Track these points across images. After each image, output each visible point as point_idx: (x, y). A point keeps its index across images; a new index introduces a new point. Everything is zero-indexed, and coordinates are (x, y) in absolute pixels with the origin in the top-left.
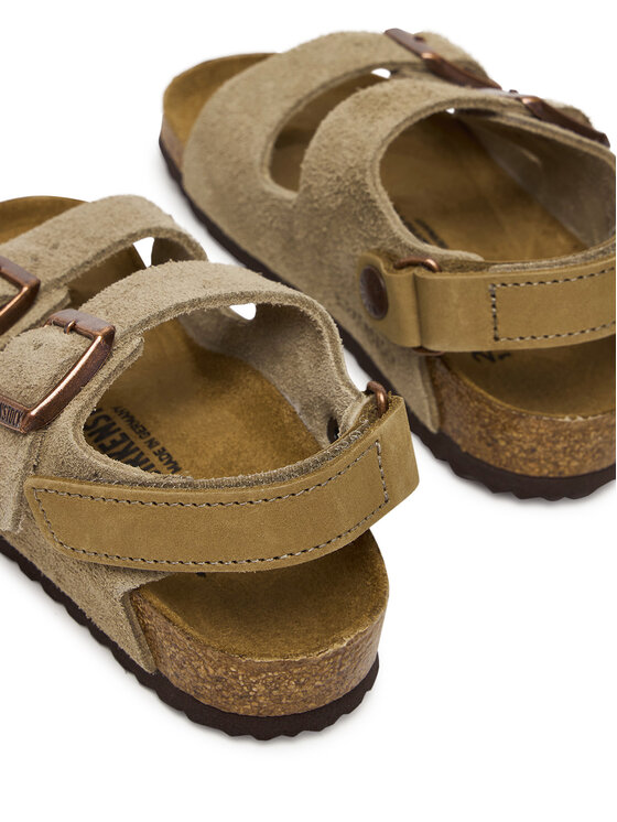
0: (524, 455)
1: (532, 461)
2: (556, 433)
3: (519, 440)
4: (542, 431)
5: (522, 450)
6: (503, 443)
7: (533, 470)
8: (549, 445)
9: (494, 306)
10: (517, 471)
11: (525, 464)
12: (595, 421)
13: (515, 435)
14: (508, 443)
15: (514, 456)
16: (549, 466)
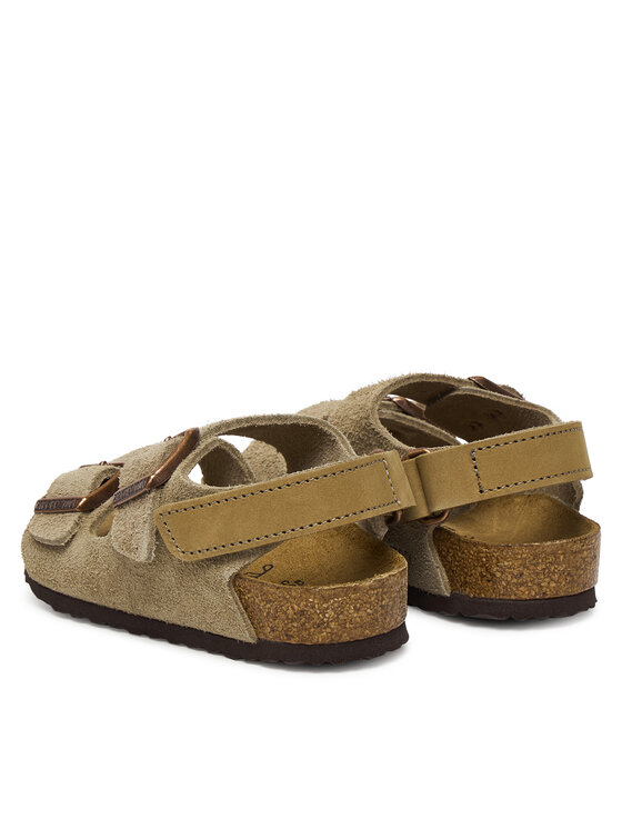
0: (515, 580)
1: (522, 585)
2: (535, 556)
3: (510, 568)
4: (524, 556)
5: (514, 576)
6: (498, 575)
7: (525, 593)
8: (532, 567)
9: (476, 467)
10: (513, 597)
11: (518, 589)
12: (562, 545)
13: (506, 563)
14: (502, 573)
15: (508, 583)
16: (535, 587)
